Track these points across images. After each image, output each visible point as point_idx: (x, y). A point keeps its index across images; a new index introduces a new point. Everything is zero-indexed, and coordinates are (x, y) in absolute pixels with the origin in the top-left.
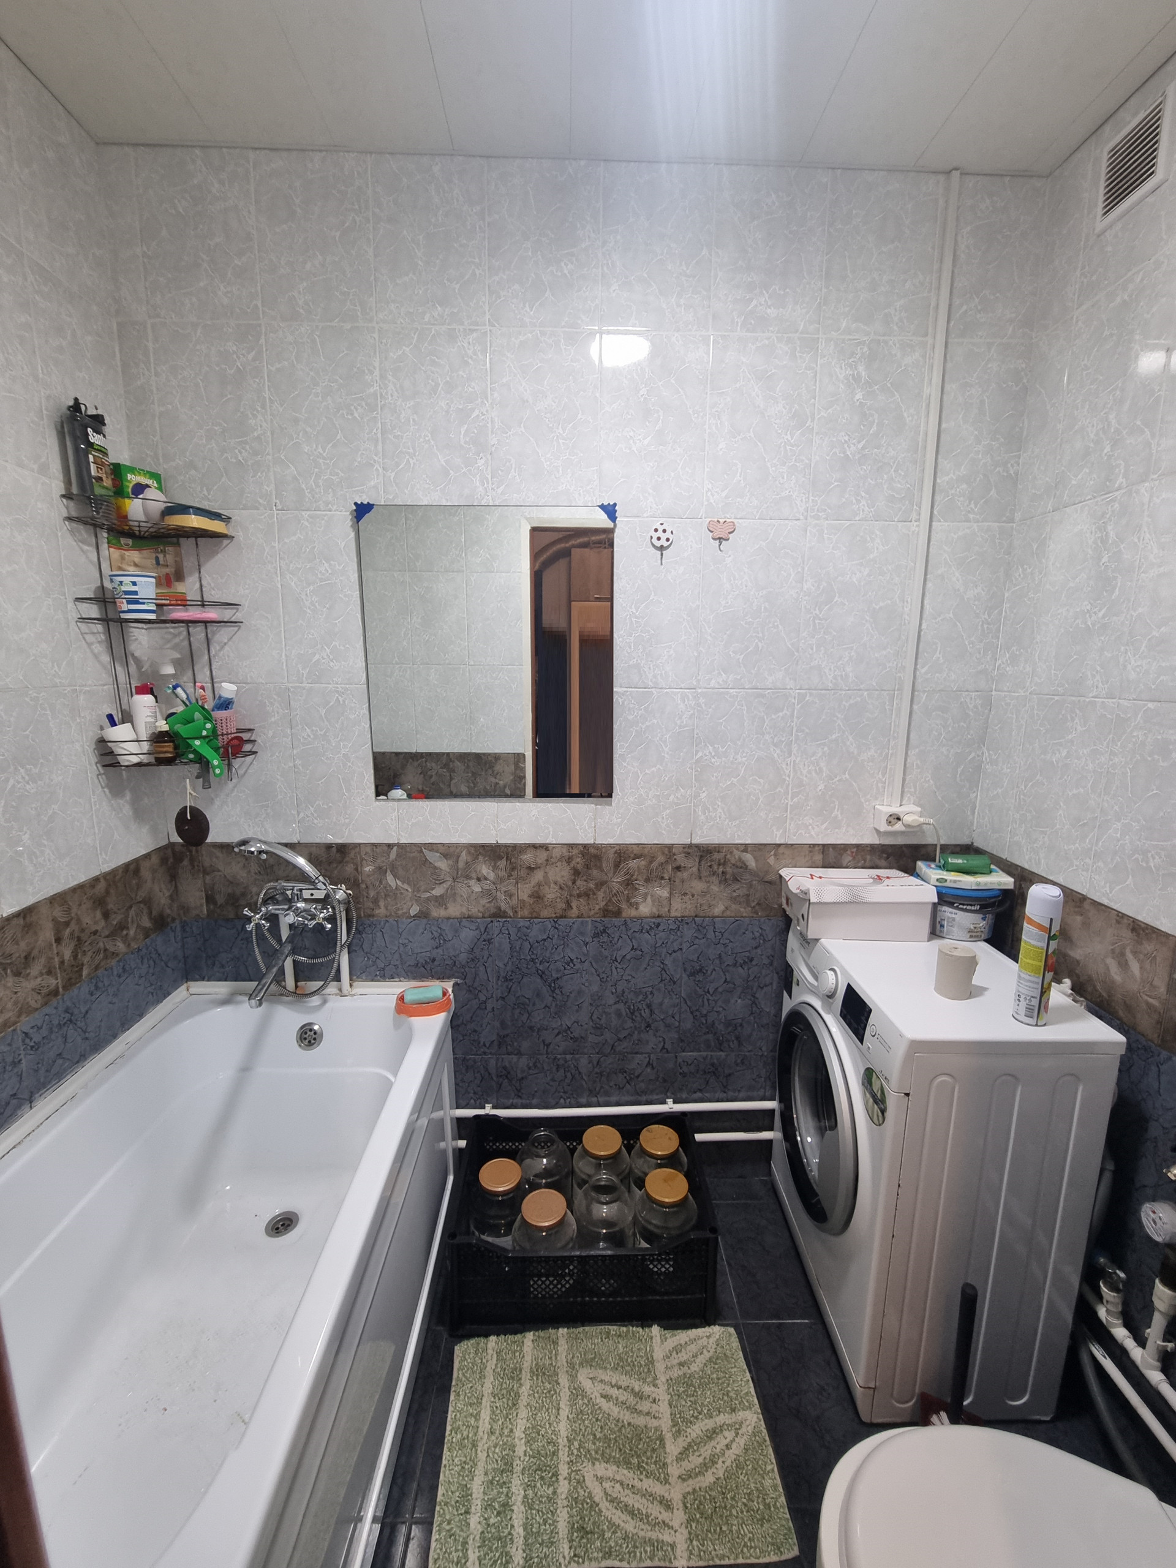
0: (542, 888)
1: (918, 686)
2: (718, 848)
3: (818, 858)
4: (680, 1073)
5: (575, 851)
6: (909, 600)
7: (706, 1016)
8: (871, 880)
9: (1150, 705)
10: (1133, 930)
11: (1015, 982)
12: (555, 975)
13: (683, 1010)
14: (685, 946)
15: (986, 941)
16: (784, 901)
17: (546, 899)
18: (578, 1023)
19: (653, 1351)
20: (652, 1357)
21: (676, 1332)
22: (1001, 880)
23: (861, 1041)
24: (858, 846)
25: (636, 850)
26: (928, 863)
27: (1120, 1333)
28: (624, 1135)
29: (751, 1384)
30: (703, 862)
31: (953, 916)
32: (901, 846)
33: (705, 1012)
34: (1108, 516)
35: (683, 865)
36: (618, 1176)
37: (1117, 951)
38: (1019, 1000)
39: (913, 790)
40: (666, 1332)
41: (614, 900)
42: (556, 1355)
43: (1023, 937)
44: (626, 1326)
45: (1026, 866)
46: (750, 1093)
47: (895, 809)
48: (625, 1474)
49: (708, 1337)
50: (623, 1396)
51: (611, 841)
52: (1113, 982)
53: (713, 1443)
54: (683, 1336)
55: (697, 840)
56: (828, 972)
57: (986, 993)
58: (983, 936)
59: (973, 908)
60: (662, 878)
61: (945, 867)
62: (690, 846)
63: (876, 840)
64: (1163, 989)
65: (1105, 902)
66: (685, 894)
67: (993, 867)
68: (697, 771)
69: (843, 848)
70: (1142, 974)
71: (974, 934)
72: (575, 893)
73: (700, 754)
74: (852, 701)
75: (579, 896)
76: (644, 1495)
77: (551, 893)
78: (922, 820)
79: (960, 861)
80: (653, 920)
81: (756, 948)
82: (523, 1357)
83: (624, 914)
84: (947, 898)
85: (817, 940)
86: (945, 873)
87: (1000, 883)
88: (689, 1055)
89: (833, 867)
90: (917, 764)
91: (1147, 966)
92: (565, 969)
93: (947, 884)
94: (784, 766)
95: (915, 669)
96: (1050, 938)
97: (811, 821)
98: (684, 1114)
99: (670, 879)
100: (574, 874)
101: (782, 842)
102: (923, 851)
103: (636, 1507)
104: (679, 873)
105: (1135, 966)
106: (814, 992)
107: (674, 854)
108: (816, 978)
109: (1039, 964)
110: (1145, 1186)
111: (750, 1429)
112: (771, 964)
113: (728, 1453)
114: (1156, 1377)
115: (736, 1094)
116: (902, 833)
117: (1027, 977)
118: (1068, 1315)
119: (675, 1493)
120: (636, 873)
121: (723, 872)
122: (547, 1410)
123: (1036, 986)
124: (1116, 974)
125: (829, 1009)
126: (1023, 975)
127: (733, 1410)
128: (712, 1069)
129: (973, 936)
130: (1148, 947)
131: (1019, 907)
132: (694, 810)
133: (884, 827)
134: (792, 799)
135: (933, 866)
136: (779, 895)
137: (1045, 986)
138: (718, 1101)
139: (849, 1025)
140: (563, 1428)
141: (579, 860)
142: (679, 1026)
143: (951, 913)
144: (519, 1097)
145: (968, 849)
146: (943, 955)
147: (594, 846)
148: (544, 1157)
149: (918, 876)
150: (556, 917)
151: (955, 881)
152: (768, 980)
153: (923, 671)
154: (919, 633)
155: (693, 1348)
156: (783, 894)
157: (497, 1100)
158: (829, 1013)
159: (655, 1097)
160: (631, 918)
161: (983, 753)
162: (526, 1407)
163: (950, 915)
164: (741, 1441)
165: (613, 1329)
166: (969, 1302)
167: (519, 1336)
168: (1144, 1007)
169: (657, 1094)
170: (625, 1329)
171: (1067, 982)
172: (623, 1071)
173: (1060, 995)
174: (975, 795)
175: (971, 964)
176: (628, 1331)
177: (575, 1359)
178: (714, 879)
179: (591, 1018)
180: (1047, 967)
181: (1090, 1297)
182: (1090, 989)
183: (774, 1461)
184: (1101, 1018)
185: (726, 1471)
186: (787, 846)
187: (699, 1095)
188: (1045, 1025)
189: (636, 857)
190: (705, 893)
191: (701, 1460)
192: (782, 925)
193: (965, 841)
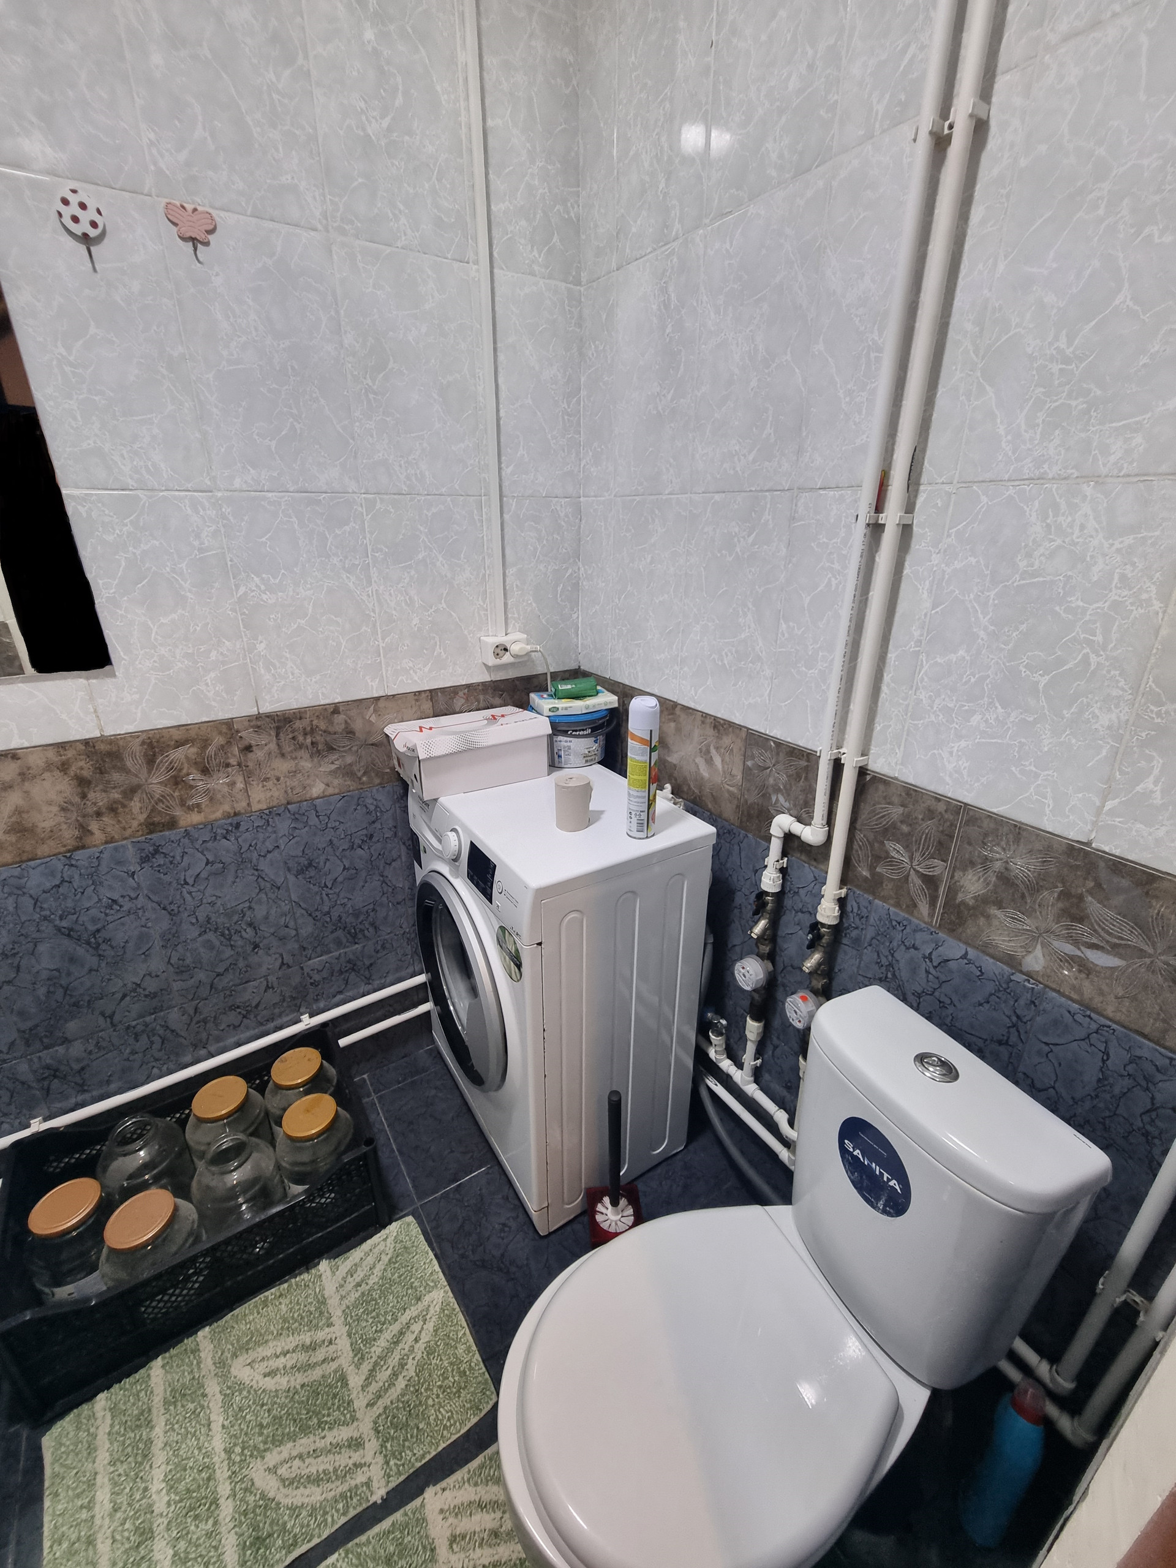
0: (25, 816)
1: (506, 491)
2: (299, 714)
3: (427, 706)
4: (312, 984)
5: (70, 753)
6: (481, 374)
7: (328, 913)
8: (486, 722)
9: (717, 497)
10: (715, 727)
11: (626, 800)
12: (92, 928)
13: (298, 915)
14: (282, 843)
15: (599, 763)
16: (396, 763)
17: (39, 830)
18: (150, 975)
19: (324, 1289)
20: (323, 1296)
21: (348, 1254)
22: (607, 700)
23: (490, 901)
24: (468, 686)
25: (177, 735)
26: (541, 694)
27: (726, 1065)
28: (248, 1077)
29: (435, 1262)
30: (281, 735)
31: (569, 744)
32: (513, 680)
33: (326, 909)
34: (668, 274)
35: (253, 743)
36: (244, 1131)
37: (704, 749)
38: (631, 818)
39: (516, 615)
40: (337, 1260)
41: (160, 806)
42: (199, 1363)
43: (629, 754)
44: (286, 1281)
45: (627, 683)
46: (398, 975)
47: (501, 639)
48: (305, 1443)
49: (385, 1240)
50: (289, 1361)
51: (131, 728)
52: (702, 778)
53: (401, 1345)
54: (356, 1254)
55: (267, 708)
56: (449, 833)
57: (604, 816)
58: (598, 759)
59: (585, 733)
60: (228, 765)
61: (556, 695)
62: (259, 717)
63: (486, 677)
64: (739, 777)
65: (692, 705)
66: (266, 779)
67: (599, 688)
68: (244, 614)
69: (452, 691)
70: (723, 767)
71: (589, 758)
72: (91, 810)
73: (242, 590)
74: (434, 510)
75: (99, 814)
76: (330, 1451)
77: (47, 819)
78: (529, 648)
79: (569, 687)
80: (230, 821)
81: (374, 822)
82: (152, 1392)
83: (182, 823)
84: (560, 727)
85: (436, 800)
86: (556, 701)
87: (606, 703)
88: (315, 962)
89: (446, 715)
90: (517, 585)
91: (727, 759)
92: (106, 915)
93: (560, 712)
94: (365, 598)
95: (500, 469)
96: (652, 750)
97: (411, 664)
98: (324, 1025)
99: (239, 765)
100: (79, 785)
101: (381, 694)
102: (535, 682)
103: (321, 1470)
104: (250, 755)
105: (718, 760)
106: (441, 858)
107: (238, 731)
108: (440, 841)
109: (643, 778)
110: (735, 946)
111: (438, 1309)
112: (395, 834)
113: (417, 1346)
114: (752, 1089)
115: (383, 981)
116: (512, 664)
117: (635, 794)
118: (690, 1063)
119: (364, 1427)
120: (186, 766)
121: (312, 743)
122: (194, 1435)
123: (643, 800)
124: (704, 772)
125: (456, 873)
126: (631, 792)
127: (419, 1299)
128: (349, 966)
129: (588, 761)
130: (727, 741)
131: (624, 724)
132: (254, 669)
133: (492, 661)
134: (383, 639)
135: (545, 696)
136: (390, 757)
137: (651, 798)
138: (364, 995)
139: (477, 886)
140: (218, 1442)
141: (82, 763)
142: (297, 935)
143: (566, 742)
144: (85, 1091)
145: (576, 674)
146: (562, 790)
147: (102, 739)
148: (140, 1150)
149: (532, 709)
150: (69, 851)
151: (566, 709)
152: (394, 854)
153: (509, 470)
154: (498, 419)
155: (370, 1260)
156: (394, 755)
157: (49, 1108)
158: (457, 877)
159: (285, 1019)
160: (194, 826)
161: (579, 569)
162: (163, 1449)
163: (566, 744)
164: (430, 1326)
165: (270, 1294)
166: (615, 1108)
167: (142, 1371)
168: (727, 795)
169: (287, 1015)
170: (286, 1285)
171: (668, 787)
172: (234, 1007)
173: (664, 801)
174: (576, 615)
175: (586, 790)
176: (290, 1286)
177: (226, 1354)
178: (302, 753)
179: (169, 962)
180: (651, 780)
181: (704, 1044)
182: (685, 789)
183: (465, 1324)
184: (695, 815)
185: (418, 1365)
186: (387, 697)
187: (339, 997)
188: (653, 835)
189: (179, 744)
190: (294, 773)
191: (389, 1371)
192: (400, 790)
193: (573, 666)
